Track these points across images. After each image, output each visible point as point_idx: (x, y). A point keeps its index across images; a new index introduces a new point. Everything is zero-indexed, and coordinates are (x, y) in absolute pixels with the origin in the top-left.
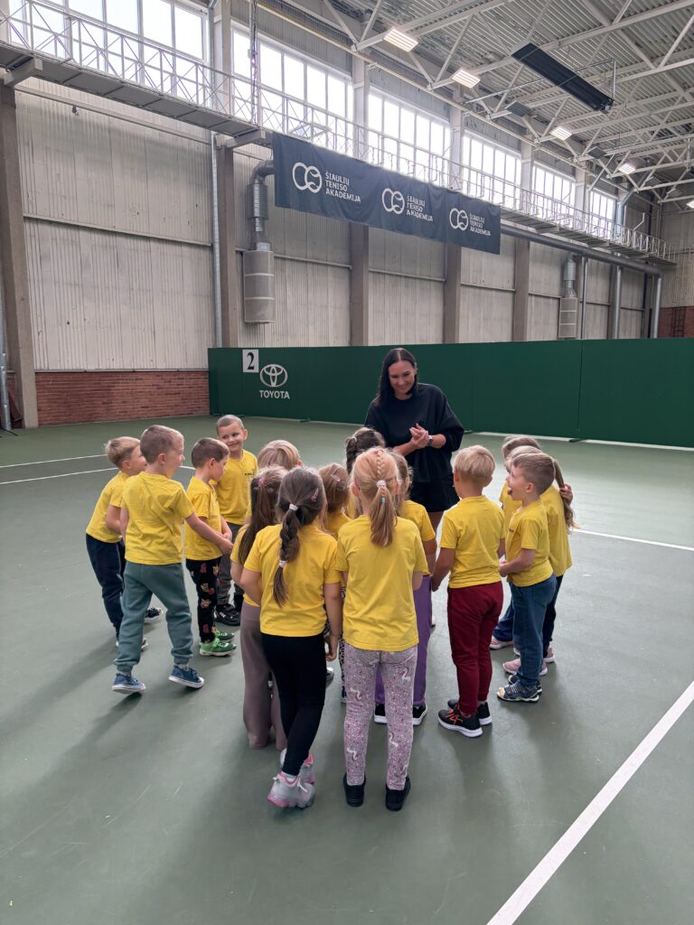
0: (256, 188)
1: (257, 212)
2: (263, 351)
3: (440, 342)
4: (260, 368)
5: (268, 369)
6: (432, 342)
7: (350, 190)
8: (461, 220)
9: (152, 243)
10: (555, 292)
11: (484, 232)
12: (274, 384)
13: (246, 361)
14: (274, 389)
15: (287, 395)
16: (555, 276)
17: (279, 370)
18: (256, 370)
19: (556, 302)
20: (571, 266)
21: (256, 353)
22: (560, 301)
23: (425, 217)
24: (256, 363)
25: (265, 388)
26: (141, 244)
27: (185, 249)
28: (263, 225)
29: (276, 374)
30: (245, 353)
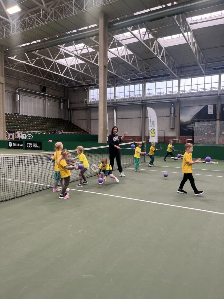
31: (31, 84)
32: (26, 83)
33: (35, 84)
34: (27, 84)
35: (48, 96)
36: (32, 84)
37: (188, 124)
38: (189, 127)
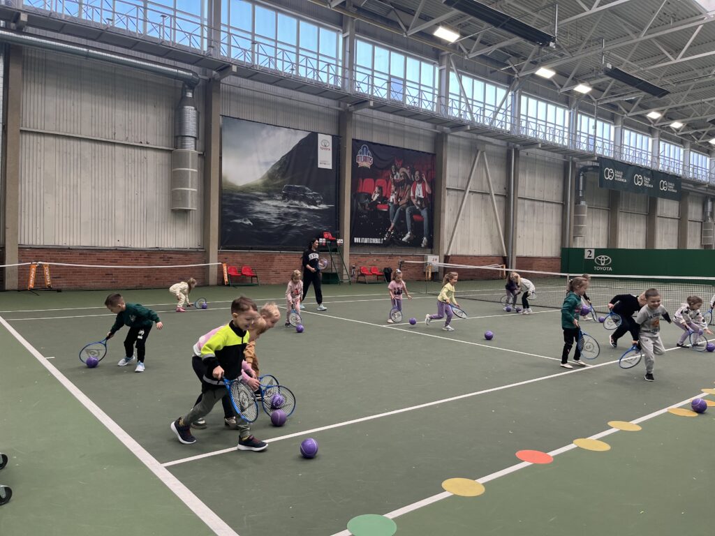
0: (581, 178)
1: (581, 188)
2: (596, 250)
3: (644, 248)
4: (595, 257)
5: (600, 258)
6: (641, 248)
7: (623, 177)
8: (665, 186)
9: (545, 204)
10: (699, 218)
11: (674, 191)
12: (603, 264)
13: (587, 254)
14: (602, 266)
15: (610, 269)
16: (700, 210)
17: (606, 258)
18: (593, 258)
19: (700, 224)
20: (710, 204)
21: (593, 251)
22: (704, 223)
23: (650, 186)
24: (593, 255)
25: (597, 266)
26: (541, 204)
27: (554, 205)
28: (583, 194)
29: (604, 260)
30: (586, 250)
37: (253, 199)
38: (258, 209)
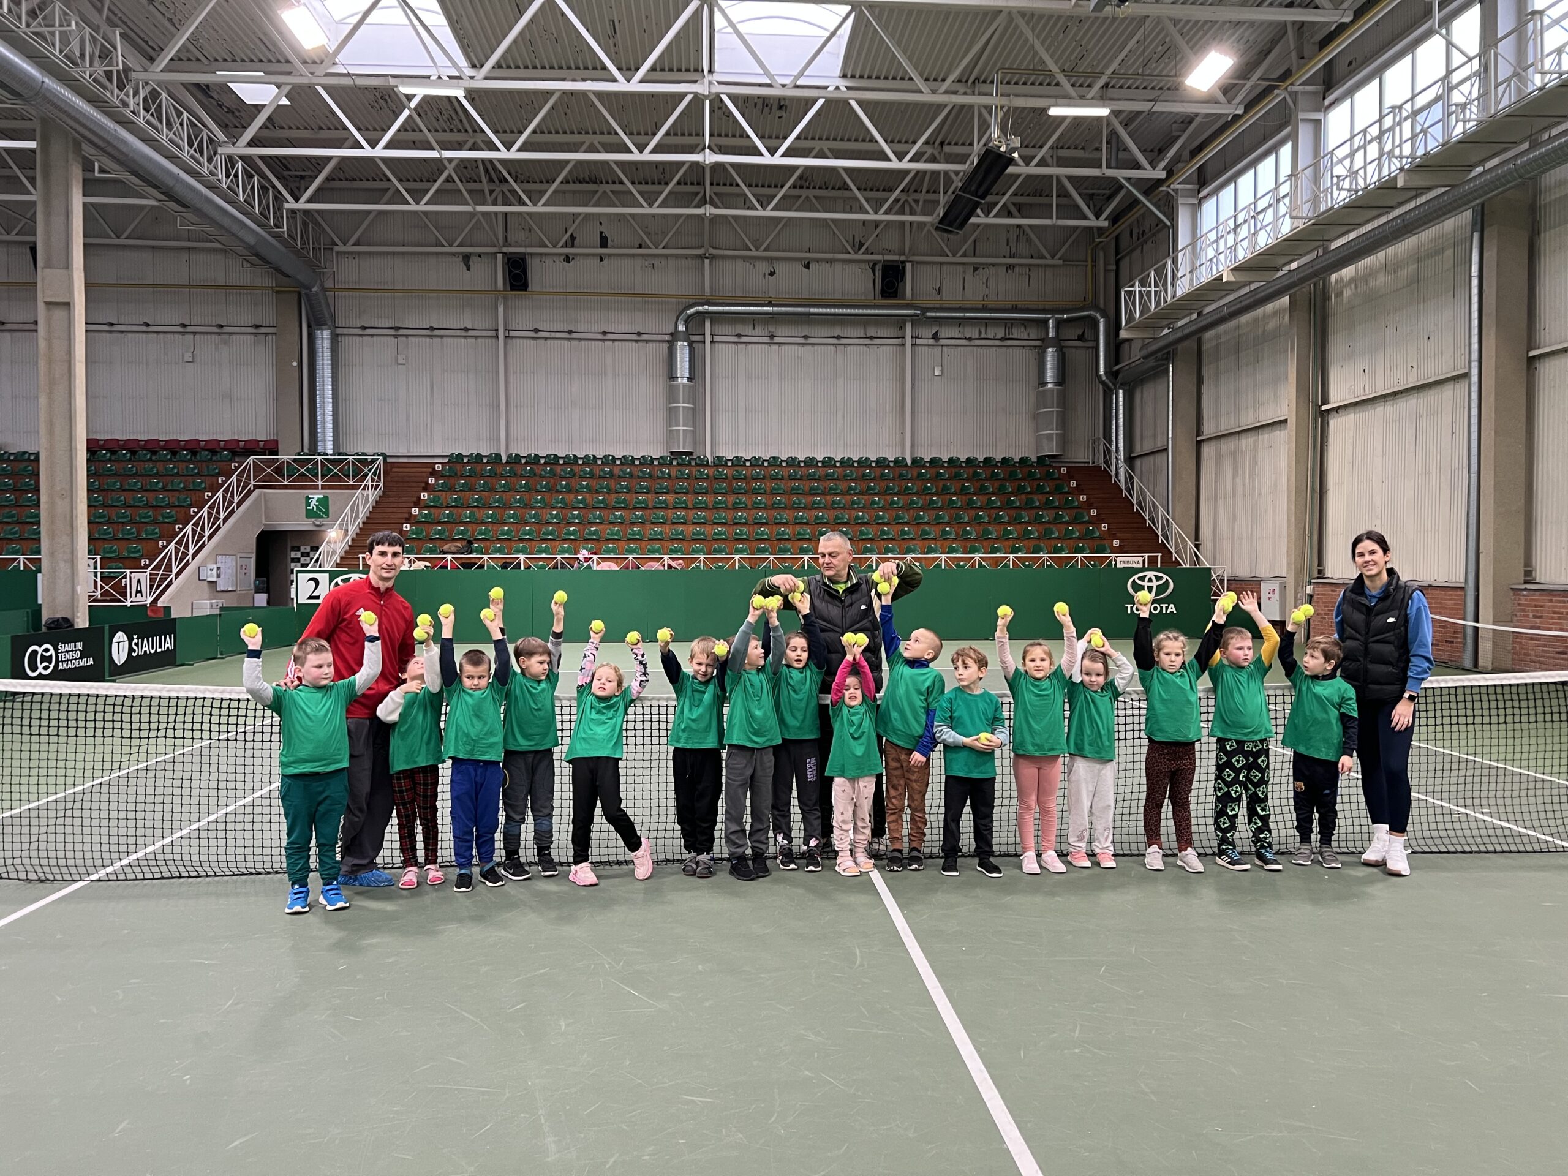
31: (799, 266)
32: (764, 267)
33: (830, 262)
34: (772, 274)
35: (916, 321)
36: (807, 266)
